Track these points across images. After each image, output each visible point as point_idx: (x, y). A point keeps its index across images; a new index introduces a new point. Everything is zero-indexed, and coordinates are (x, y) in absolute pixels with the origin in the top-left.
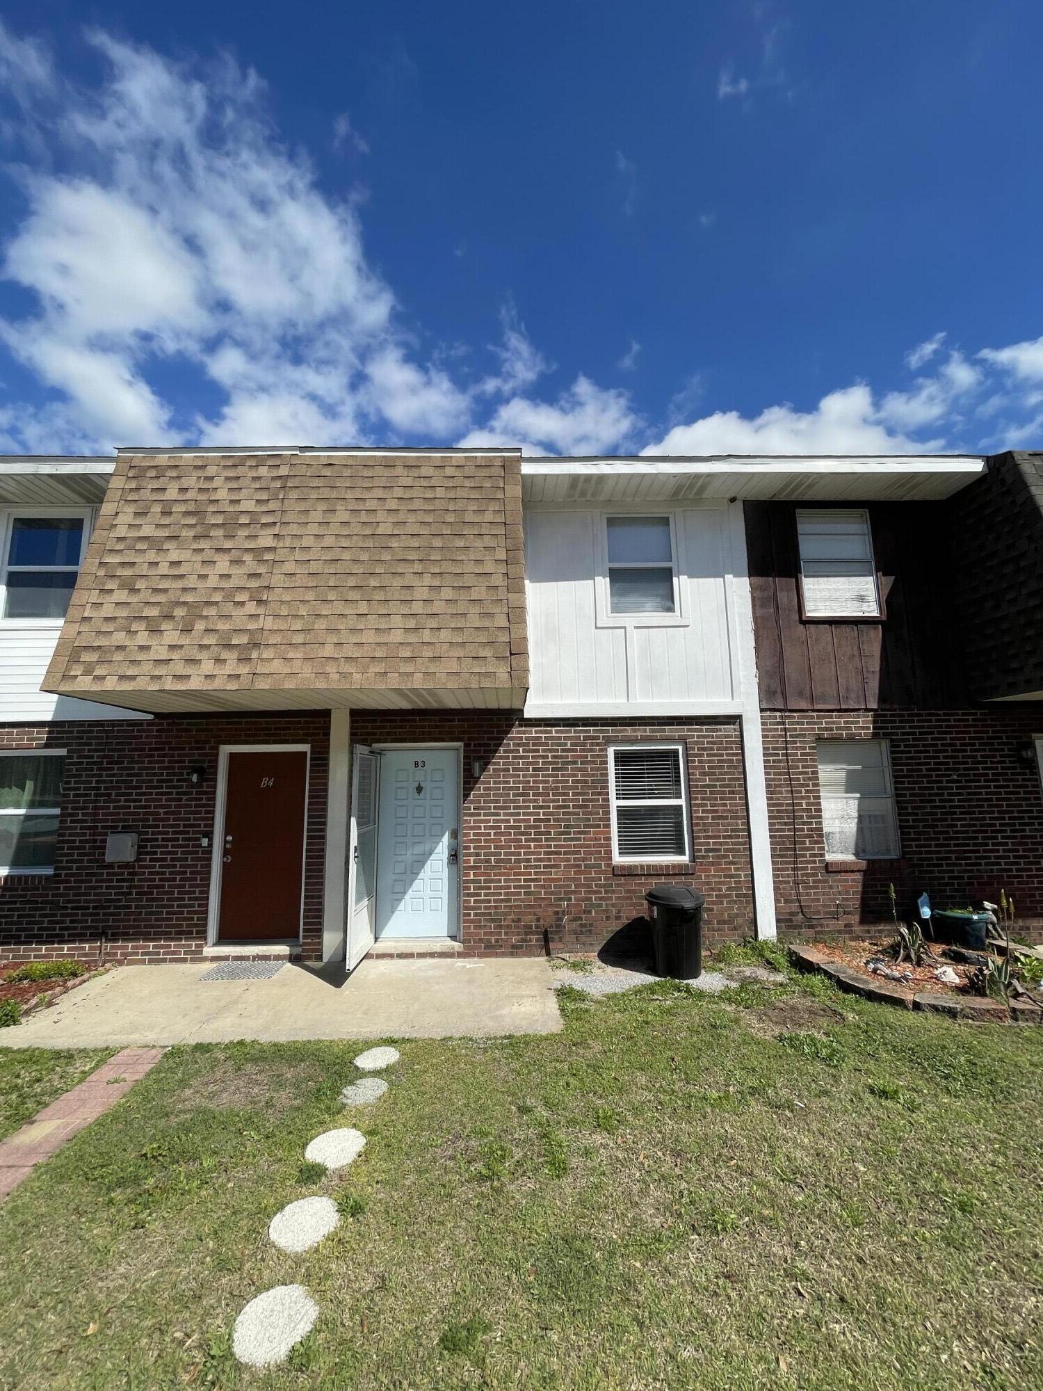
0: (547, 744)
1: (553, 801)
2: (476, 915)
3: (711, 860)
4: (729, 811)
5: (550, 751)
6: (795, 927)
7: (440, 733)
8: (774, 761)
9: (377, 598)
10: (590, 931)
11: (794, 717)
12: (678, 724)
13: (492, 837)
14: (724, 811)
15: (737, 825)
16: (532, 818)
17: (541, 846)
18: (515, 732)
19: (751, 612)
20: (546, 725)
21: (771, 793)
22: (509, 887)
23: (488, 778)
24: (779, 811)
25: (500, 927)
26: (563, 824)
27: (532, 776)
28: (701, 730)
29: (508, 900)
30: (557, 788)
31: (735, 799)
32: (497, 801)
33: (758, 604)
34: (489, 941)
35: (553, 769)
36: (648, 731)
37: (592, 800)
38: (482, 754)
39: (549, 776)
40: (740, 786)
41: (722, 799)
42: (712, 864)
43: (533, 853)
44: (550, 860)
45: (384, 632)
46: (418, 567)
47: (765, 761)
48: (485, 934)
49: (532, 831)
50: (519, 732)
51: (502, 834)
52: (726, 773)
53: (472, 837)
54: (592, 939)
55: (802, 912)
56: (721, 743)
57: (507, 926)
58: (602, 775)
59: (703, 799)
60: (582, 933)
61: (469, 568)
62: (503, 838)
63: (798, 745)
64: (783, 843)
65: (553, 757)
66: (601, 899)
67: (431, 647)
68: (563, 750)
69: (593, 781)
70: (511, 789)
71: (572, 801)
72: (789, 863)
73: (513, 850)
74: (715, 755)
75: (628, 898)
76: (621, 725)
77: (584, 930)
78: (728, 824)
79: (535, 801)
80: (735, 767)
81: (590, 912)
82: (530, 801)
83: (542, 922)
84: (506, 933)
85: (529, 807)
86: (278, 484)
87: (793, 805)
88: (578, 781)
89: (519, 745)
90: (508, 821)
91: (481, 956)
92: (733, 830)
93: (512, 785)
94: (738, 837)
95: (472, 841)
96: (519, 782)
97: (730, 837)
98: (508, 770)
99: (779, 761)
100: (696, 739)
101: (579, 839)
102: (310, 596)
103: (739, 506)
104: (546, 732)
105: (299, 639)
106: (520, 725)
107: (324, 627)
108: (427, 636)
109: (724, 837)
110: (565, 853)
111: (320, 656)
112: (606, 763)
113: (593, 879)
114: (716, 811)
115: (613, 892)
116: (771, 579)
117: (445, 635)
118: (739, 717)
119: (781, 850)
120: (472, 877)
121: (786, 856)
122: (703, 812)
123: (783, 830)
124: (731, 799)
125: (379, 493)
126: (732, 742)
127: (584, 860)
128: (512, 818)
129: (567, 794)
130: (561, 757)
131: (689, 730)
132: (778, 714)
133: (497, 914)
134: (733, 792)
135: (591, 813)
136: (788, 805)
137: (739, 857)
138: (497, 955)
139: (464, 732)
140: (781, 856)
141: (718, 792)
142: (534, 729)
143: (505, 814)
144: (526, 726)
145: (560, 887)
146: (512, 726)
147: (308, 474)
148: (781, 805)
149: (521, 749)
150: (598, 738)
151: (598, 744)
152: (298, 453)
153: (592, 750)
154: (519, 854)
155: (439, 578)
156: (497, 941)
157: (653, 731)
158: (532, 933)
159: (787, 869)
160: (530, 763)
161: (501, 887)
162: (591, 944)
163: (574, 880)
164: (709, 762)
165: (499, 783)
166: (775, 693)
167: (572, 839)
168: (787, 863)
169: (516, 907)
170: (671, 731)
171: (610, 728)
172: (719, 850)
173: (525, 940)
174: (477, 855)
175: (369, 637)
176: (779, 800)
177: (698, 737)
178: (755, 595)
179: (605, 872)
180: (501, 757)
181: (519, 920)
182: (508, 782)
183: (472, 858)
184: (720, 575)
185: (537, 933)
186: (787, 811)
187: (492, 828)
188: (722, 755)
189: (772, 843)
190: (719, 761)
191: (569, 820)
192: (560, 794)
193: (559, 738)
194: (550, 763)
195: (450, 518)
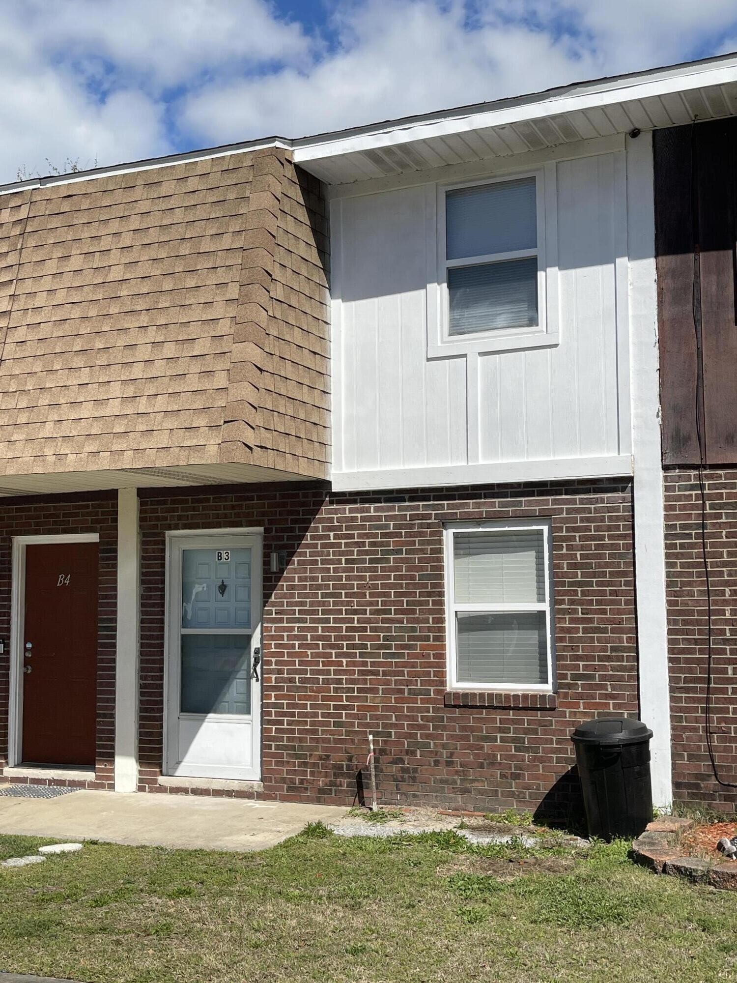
0: (363, 527)
1: (371, 604)
2: (278, 747)
3: (580, 690)
4: (610, 621)
5: (368, 536)
6: (704, 797)
7: (238, 515)
8: (682, 546)
9: (99, 363)
10: (414, 779)
11: (720, 477)
12: (541, 494)
13: (297, 650)
14: (601, 621)
15: (621, 640)
16: (344, 626)
17: (354, 664)
18: (325, 511)
19: (656, 312)
20: (363, 501)
21: (676, 594)
22: (316, 715)
23: (293, 573)
24: (685, 622)
25: (305, 764)
26: (382, 634)
27: (345, 570)
28: (573, 502)
29: (315, 732)
30: (375, 586)
31: (619, 603)
32: (302, 604)
33: (667, 298)
34: (292, 781)
35: (371, 561)
36: (496, 504)
37: (420, 603)
38: (285, 542)
39: (366, 570)
40: (627, 583)
41: (599, 602)
42: (580, 696)
43: (345, 672)
44: (365, 681)
45: (102, 404)
46: (144, 320)
47: (667, 546)
48: (288, 772)
49: (345, 643)
50: (329, 512)
51: (309, 646)
52: (607, 565)
53: (273, 650)
54: (415, 788)
55: (716, 775)
56: (602, 519)
57: (314, 765)
58: (434, 568)
59: (572, 602)
60: (403, 780)
61: (196, 314)
62: (309, 652)
63: (724, 520)
64: (691, 670)
65: (372, 544)
66: (428, 736)
67: (145, 418)
68: (384, 535)
69: (421, 577)
70: (319, 587)
71: (394, 603)
72: (699, 700)
73: (321, 667)
74: (593, 538)
75: (462, 738)
76: (461, 497)
77: (406, 776)
78: (607, 640)
79: (348, 603)
80: (621, 556)
81: (413, 753)
82: (342, 603)
83: (354, 762)
84: (312, 773)
85: (340, 612)
86: (17, 231)
87: (709, 613)
88: (401, 577)
89: (331, 529)
90: (316, 629)
91: (284, 799)
92: (613, 649)
93: (320, 582)
94: (621, 659)
95: (273, 655)
96: (329, 579)
97: (609, 658)
98: (316, 562)
99: (692, 546)
100: (564, 515)
101: (402, 655)
102: (38, 367)
103: (646, 140)
104: (362, 510)
105: (23, 418)
106: (331, 503)
107: (47, 402)
108: (143, 405)
109: (601, 659)
110: (385, 674)
111: (40, 436)
112: (440, 551)
113: (419, 710)
114: (591, 620)
115: (444, 728)
116: (692, 256)
117: (161, 403)
118: (630, 479)
119: (686, 680)
120: (273, 700)
121: (694, 691)
122: (572, 621)
123: (692, 652)
124: (612, 602)
125: (114, 227)
126: (618, 518)
127: (408, 683)
128: (320, 626)
129: (388, 595)
130: (381, 544)
131: (555, 502)
132: (693, 473)
133: (301, 748)
134: (615, 593)
135: (417, 621)
136: (700, 613)
137: (621, 688)
138: (301, 800)
139: (264, 514)
140: (687, 690)
141: (594, 593)
142: (348, 507)
143: (313, 621)
144: (339, 502)
145: (377, 717)
146: (321, 503)
147: (47, 213)
148: (691, 613)
149: (332, 534)
150: (429, 517)
151: (429, 526)
152: (38, 186)
153: (420, 534)
154: (328, 672)
155: (164, 331)
156: (302, 782)
157: (502, 505)
158: (343, 775)
159: (696, 710)
160: (342, 554)
161: (306, 715)
162: (415, 796)
163: (394, 709)
164: (582, 548)
165: (305, 579)
166: (688, 439)
167: (393, 655)
168: (694, 700)
169: (325, 740)
170: (530, 503)
171: (445, 502)
172: (592, 677)
173: (332, 784)
174: (280, 672)
175: (86, 411)
176: (687, 604)
177: (569, 511)
178: (663, 285)
179: (434, 701)
180: (308, 546)
181: (328, 757)
182: (315, 579)
183: (274, 676)
184: (609, 259)
185: (349, 776)
186: (698, 622)
187: (296, 638)
188: (602, 538)
189: (671, 670)
190: (598, 547)
191: (389, 629)
192: (379, 595)
193: (379, 518)
194: (367, 553)
195: (185, 249)
